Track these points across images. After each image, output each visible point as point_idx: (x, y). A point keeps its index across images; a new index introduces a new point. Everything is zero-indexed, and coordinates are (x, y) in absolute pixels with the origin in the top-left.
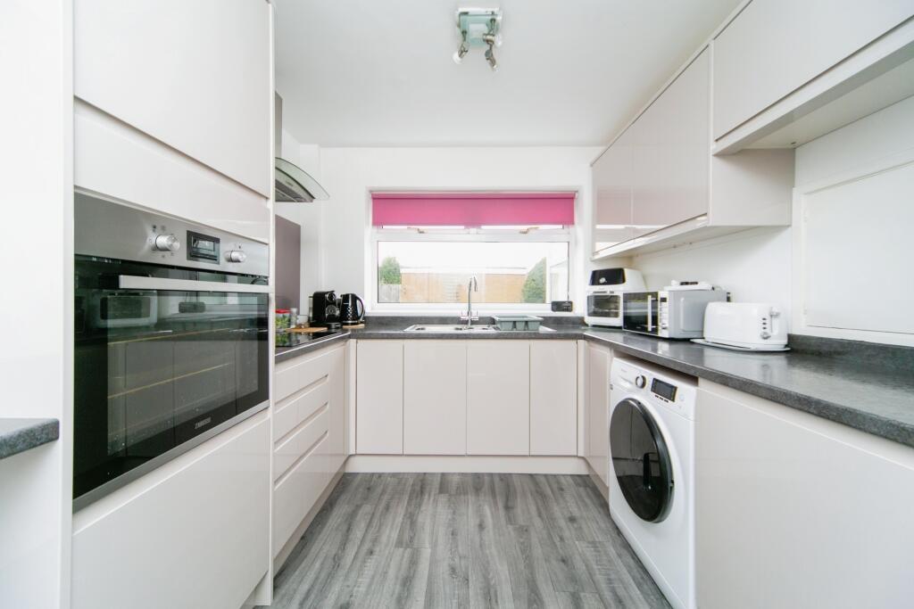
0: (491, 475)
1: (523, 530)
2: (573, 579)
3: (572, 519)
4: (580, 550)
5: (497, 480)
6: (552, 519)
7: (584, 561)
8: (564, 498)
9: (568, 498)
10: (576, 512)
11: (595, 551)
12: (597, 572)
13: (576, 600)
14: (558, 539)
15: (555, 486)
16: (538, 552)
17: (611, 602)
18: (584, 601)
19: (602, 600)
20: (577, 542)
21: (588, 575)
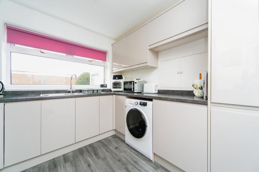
0: (85, 146)
1: (104, 159)
2: (124, 164)
3: (116, 148)
4: (122, 155)
5: (88, 147)
6: (111, 151)
7: (124, 158)
8: (111, 143)
9: (113, 143)
10: (117, 146)
11: (126, 153)
12: (128, 159)
13: (127, 169)
14: (115, 155)
15: (108, 141)
16: (111, 162)
17: (134, 164)
18: (128, 168)
19: (132, 165)
20: (120, 154)
21: (127, 161)
